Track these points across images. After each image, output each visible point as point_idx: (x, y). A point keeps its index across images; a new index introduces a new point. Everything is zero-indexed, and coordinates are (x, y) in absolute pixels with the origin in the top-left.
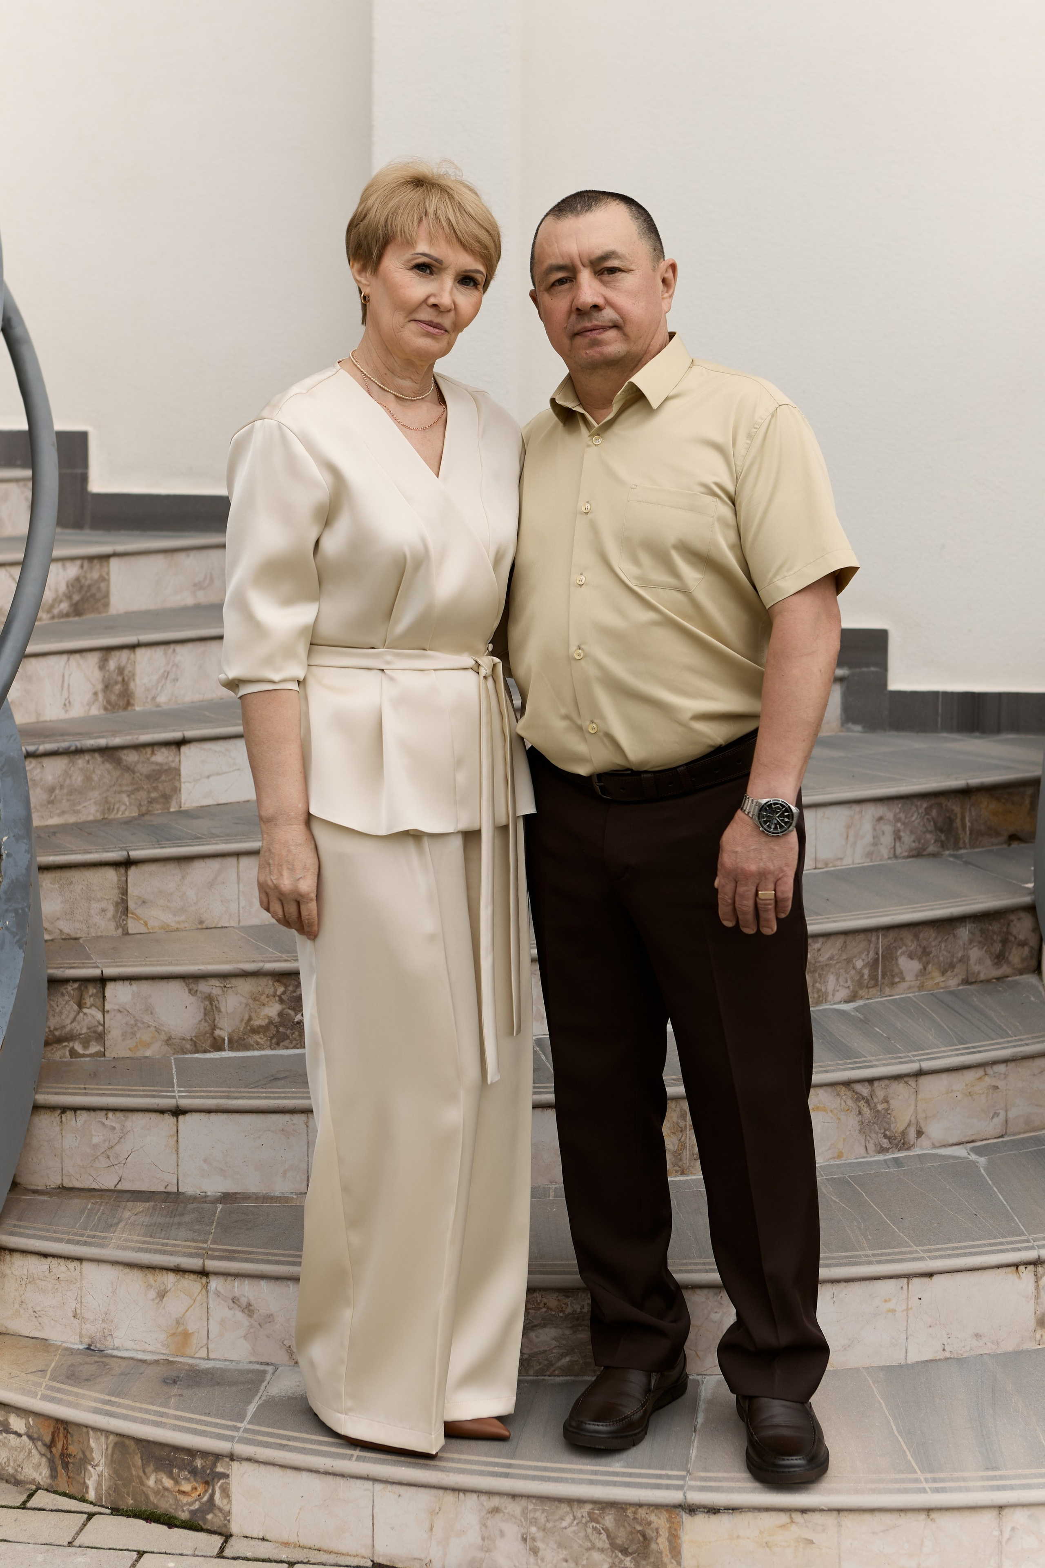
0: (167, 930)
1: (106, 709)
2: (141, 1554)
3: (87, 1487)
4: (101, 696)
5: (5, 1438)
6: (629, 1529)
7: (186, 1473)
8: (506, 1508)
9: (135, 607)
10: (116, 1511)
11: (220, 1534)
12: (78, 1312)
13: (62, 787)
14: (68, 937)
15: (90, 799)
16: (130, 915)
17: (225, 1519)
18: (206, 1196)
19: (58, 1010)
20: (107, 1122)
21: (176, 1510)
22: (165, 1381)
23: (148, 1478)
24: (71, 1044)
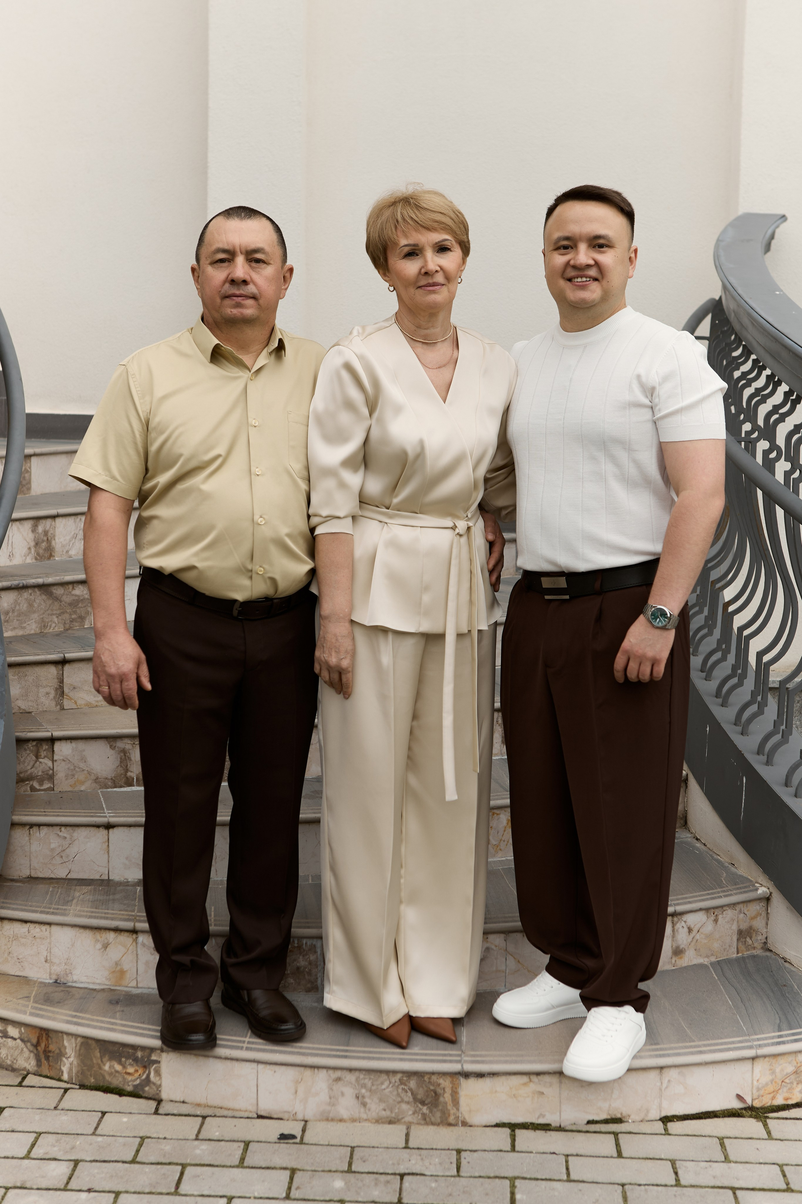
0: (90, 706)
1: (36, 559)
2: (104, 1113)
3: (62, 1072)
4: (33, 550)
5: (5, 1041)
6: (425, 1089)
7: (131, 1061)
8: (345, 1077)
9: (47, 491)
10: (83, 1087)
11: (154, 1099)
12: (48, 958)
13: (13, 611)
14: (24, 711)
15: (32, 619)
16: (65, 697)
17: (157, 1090)
18: (128, 882)
19: (22, 760)
20: (60, 834)
21: (124, 1085)
22: (111, 1002)
23: (104, 1065)
24: (31, 783)
